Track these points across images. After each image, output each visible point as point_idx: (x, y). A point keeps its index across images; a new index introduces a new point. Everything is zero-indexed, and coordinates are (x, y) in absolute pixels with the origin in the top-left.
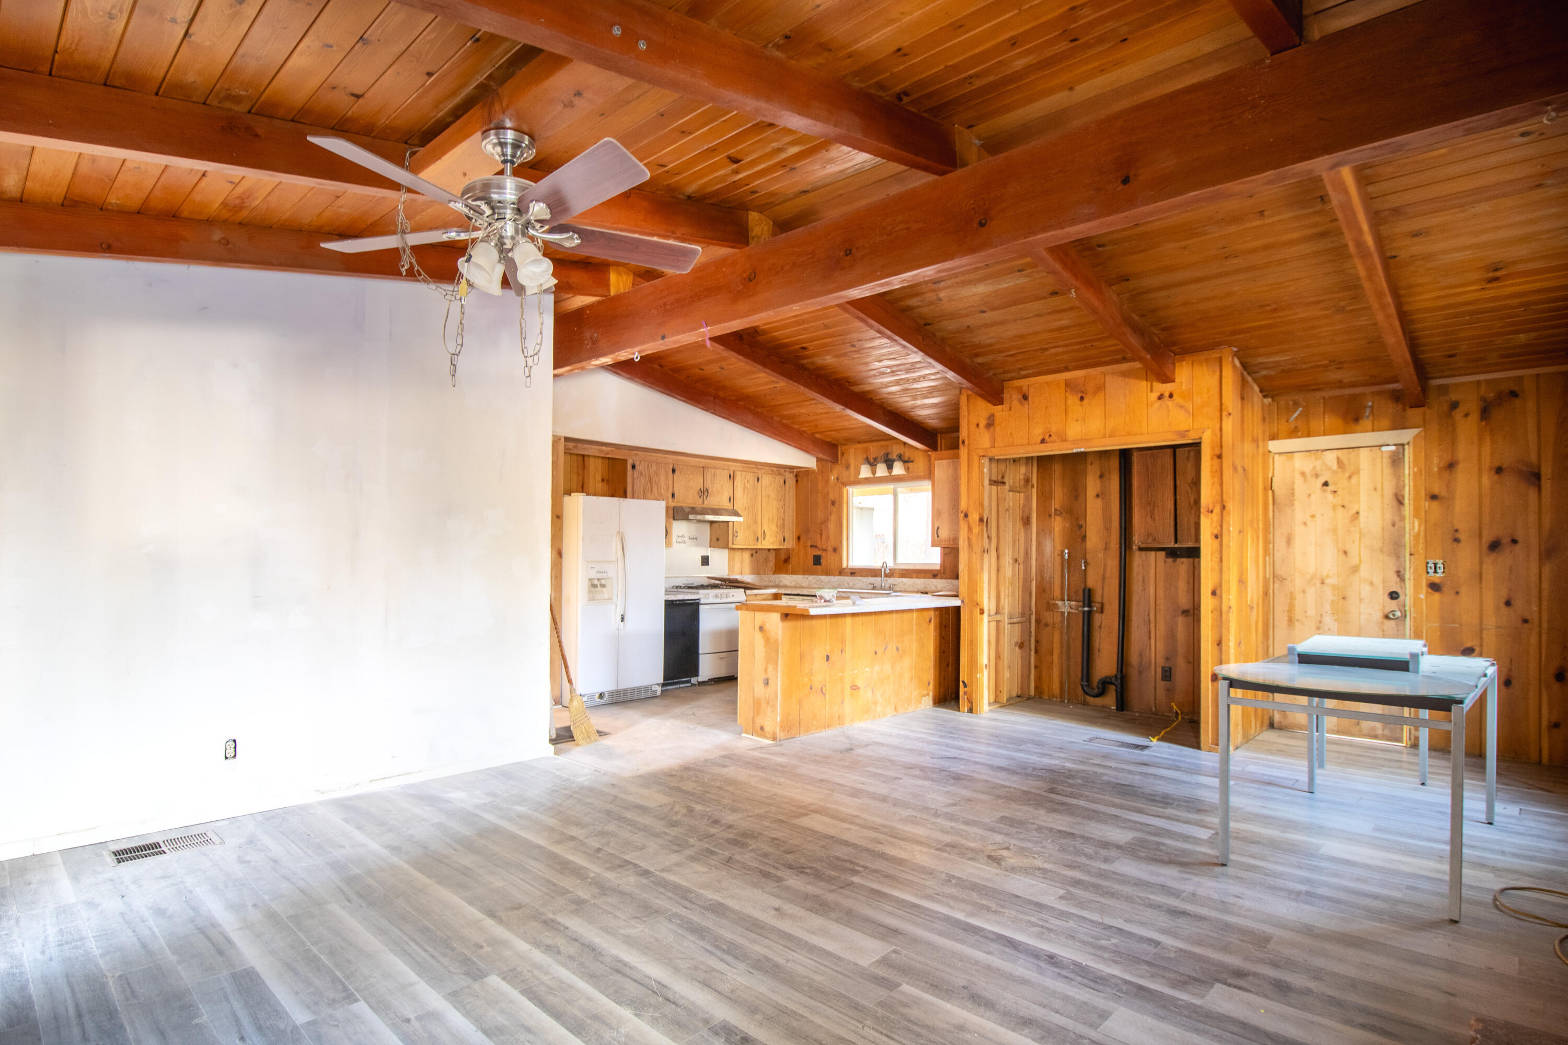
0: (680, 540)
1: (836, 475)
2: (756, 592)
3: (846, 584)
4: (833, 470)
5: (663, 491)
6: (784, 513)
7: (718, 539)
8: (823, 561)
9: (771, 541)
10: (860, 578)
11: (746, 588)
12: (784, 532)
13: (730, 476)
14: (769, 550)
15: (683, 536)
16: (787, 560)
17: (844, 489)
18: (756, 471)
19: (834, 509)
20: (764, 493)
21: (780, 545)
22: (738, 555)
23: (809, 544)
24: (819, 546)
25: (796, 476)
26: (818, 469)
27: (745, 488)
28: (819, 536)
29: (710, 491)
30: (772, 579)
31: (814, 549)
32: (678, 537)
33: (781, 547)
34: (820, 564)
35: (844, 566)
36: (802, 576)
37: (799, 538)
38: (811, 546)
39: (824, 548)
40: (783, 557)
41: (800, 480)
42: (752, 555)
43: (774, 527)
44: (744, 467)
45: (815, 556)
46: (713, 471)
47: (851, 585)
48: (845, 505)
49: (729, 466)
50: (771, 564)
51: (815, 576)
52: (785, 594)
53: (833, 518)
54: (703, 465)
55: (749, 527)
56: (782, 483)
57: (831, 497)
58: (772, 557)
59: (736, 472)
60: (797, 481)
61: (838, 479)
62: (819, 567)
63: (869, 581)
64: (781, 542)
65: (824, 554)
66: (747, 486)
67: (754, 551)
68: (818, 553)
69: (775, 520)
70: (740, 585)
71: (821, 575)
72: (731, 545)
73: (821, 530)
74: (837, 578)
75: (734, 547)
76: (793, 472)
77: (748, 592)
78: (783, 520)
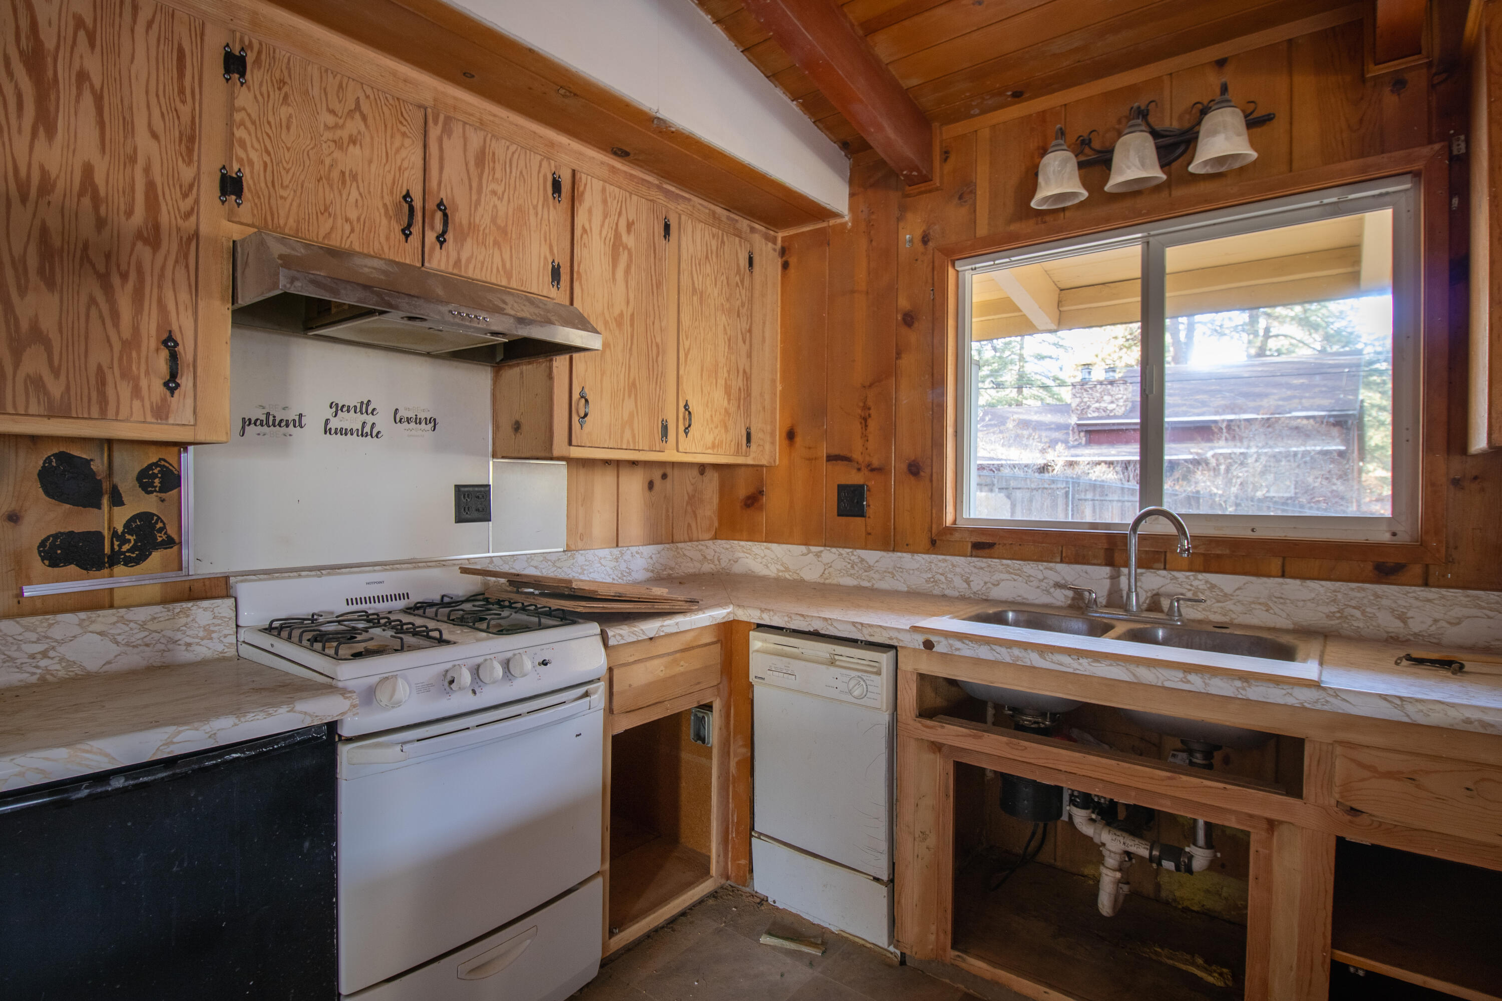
0: (352, 421)
1: (918, 233)
2: (651, 627)
3: (958, 582)
4: (910, 216)
5: (142, 139)
6: (749, 356)
7: (517, 427)
8: (873, 504)
9: (709, 438)
10: (1017, 564)
11: (606, 619)
12: (748, 413)
13: (557, 186)
14: (702, 468)
15: (365, 407)
16: (753, 500)
17: (951, 270)
18: (661, 199)
19: (912, 337)
20: (685, 279)
21: (737, 453)
22: (603, 483)
23: (823, 452)
24: (856, 456)
25: (783, 252)
26: (855, 220)
27: (617, 246)
28: (857, 426)
29: (460, 216)
30: (710, 553)
31: (840, 466)
32: (337, 408)
33: (740, 460)
34: (861, 513)
35: (949, 519)
36: (803, 549)
37: (791, 435)
38: (831, 458)
39: (876, 463)
40: (742, 492)
41: (793, 261)
42: (651, 485)
43: (719, 396)
44: (613, 169)
45: (841, 488)
46: (475, 140)
47: (977, 584)
48: (951, 322)
49: (552, 144)
50: (709, 509)
51: (844, 551)
52: (760, 627)
53: (909, 362)
54: (427, 98)
55: (633, 386)
56: (743, 262)
57: (903, 303)
58: (711, 485)
59: (583, 178)
60: (785, 266)
61: (925, 240)
62: (859, 520)
63: (1053, 577)
64: (738, 445)
65: (873, 482)
66: (629, 240)
67: (657, 474)
68: (855, 478)
69: (723, 374)
70: (581, 607)
71: (865, 548)
72: (560, 446)
73: (866, 408)
74: (922, 559)
75: (576, 452)
76: (774, 240)
77: (620, 634)
78: (747, 377)
